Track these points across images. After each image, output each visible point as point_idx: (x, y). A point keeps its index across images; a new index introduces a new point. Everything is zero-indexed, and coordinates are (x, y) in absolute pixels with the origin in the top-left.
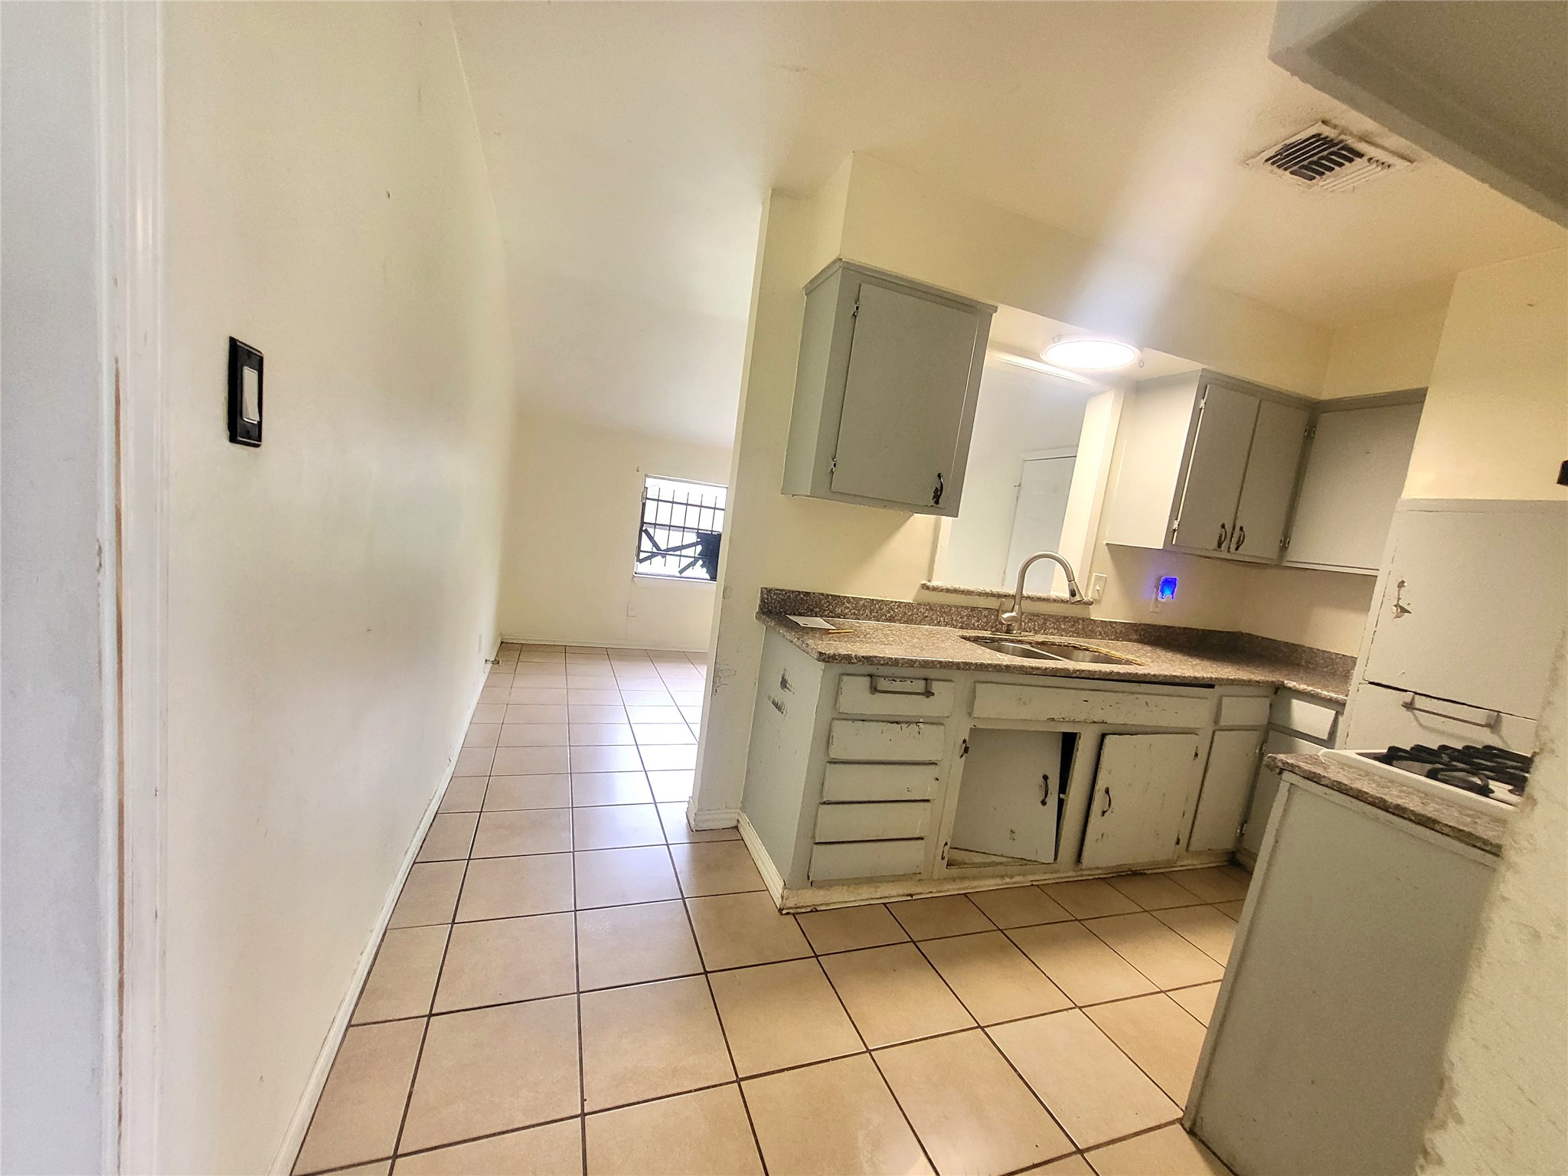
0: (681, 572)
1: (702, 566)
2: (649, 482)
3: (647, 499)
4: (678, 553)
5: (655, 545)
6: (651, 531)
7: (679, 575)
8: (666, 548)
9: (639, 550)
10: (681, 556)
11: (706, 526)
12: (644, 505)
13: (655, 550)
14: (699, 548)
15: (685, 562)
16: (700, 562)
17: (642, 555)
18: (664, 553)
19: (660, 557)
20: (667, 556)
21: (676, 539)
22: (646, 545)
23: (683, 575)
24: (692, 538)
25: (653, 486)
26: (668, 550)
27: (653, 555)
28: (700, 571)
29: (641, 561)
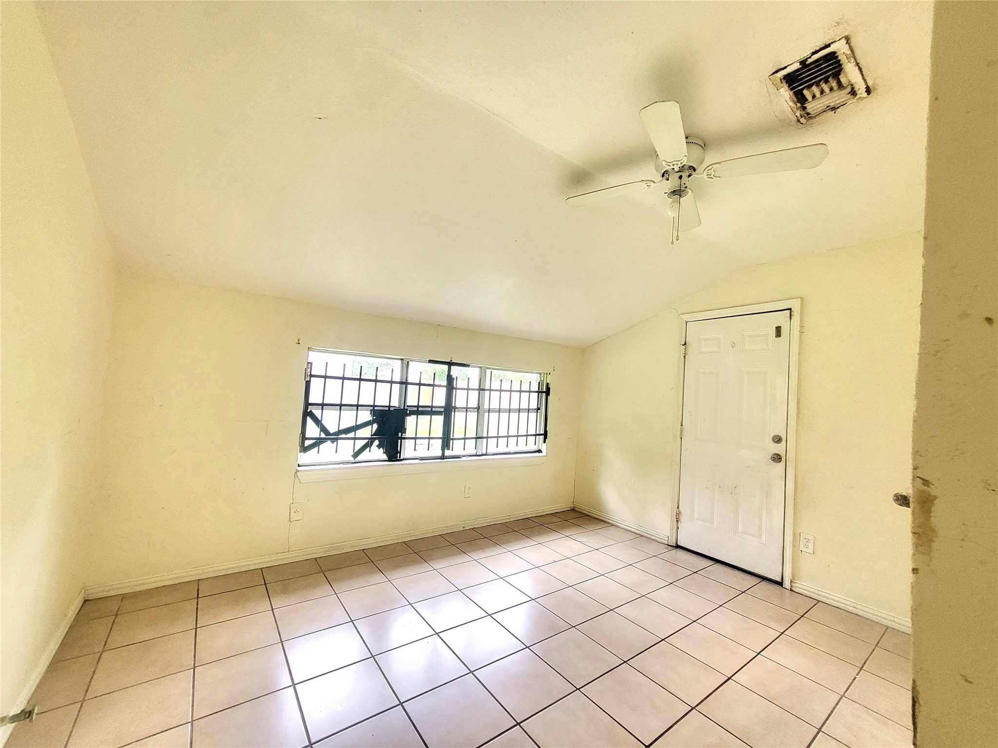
0: (356, 455)
1: (379, 446)
2: (313, 357)
3: (311, 376)
4: (352, 435)
5: (323, 429)
6: (317, 412)
7: (352, 459)
8: (336, 430)
9: (304, 438)
10: (355, 439)
11: (382, 401)
12: (308, 384)
13: (323, 435)
14: (375, 426)
15: (360, 444)
16: (377, 442)
17: (307, 443)
18: (335, 437)
19: (329, 442)
20: (339, 441)
21: (348, 419)
22: (313, 430)
23: (360, 458)
24: (365, 416)
25: (319, 361)
26: (340, 432)
27: (319, 442)
28: (377, 453)
29: (305, 449)
